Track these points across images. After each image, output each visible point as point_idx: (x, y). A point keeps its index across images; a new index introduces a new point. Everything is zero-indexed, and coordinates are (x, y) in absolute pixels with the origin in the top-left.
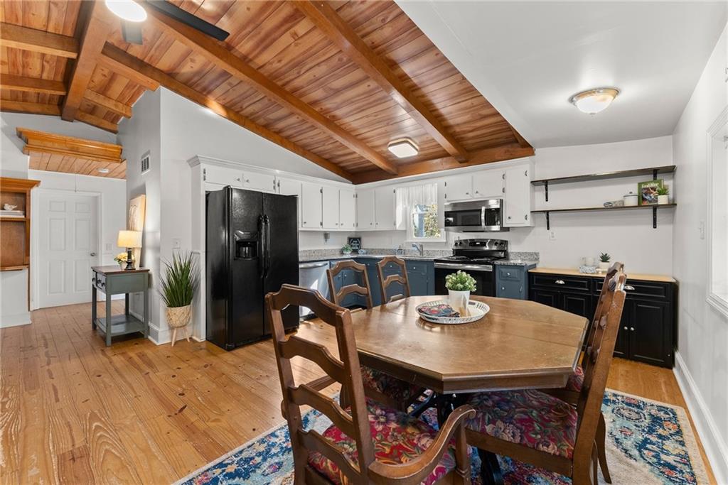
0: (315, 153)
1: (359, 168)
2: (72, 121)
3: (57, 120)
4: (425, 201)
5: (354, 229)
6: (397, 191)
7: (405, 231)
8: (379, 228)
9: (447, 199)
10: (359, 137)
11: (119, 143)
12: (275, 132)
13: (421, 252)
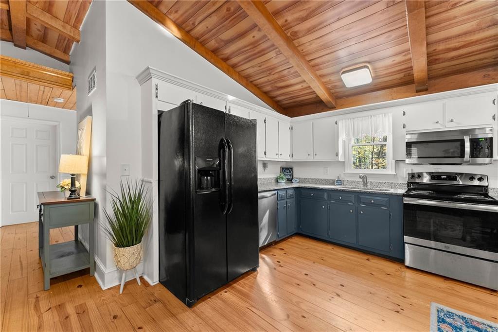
0: (256, 85)
1: (294, 102)
2: (25, 49)
3: (10, 45)
4: (376, 131)
5: (289, 159)
6: (340, 123)
7: (344, 162)
8: (318, 158)
9: (407, 129)
10: (313, 63)
11: (71, 72)
12: (222, 59)
13: (365, 184)
